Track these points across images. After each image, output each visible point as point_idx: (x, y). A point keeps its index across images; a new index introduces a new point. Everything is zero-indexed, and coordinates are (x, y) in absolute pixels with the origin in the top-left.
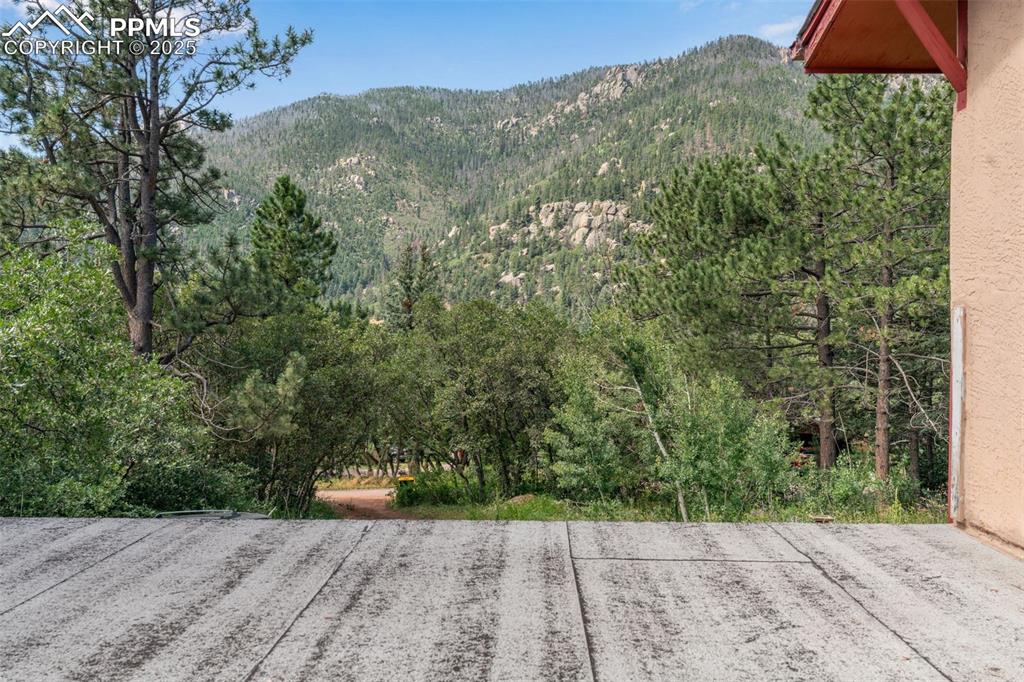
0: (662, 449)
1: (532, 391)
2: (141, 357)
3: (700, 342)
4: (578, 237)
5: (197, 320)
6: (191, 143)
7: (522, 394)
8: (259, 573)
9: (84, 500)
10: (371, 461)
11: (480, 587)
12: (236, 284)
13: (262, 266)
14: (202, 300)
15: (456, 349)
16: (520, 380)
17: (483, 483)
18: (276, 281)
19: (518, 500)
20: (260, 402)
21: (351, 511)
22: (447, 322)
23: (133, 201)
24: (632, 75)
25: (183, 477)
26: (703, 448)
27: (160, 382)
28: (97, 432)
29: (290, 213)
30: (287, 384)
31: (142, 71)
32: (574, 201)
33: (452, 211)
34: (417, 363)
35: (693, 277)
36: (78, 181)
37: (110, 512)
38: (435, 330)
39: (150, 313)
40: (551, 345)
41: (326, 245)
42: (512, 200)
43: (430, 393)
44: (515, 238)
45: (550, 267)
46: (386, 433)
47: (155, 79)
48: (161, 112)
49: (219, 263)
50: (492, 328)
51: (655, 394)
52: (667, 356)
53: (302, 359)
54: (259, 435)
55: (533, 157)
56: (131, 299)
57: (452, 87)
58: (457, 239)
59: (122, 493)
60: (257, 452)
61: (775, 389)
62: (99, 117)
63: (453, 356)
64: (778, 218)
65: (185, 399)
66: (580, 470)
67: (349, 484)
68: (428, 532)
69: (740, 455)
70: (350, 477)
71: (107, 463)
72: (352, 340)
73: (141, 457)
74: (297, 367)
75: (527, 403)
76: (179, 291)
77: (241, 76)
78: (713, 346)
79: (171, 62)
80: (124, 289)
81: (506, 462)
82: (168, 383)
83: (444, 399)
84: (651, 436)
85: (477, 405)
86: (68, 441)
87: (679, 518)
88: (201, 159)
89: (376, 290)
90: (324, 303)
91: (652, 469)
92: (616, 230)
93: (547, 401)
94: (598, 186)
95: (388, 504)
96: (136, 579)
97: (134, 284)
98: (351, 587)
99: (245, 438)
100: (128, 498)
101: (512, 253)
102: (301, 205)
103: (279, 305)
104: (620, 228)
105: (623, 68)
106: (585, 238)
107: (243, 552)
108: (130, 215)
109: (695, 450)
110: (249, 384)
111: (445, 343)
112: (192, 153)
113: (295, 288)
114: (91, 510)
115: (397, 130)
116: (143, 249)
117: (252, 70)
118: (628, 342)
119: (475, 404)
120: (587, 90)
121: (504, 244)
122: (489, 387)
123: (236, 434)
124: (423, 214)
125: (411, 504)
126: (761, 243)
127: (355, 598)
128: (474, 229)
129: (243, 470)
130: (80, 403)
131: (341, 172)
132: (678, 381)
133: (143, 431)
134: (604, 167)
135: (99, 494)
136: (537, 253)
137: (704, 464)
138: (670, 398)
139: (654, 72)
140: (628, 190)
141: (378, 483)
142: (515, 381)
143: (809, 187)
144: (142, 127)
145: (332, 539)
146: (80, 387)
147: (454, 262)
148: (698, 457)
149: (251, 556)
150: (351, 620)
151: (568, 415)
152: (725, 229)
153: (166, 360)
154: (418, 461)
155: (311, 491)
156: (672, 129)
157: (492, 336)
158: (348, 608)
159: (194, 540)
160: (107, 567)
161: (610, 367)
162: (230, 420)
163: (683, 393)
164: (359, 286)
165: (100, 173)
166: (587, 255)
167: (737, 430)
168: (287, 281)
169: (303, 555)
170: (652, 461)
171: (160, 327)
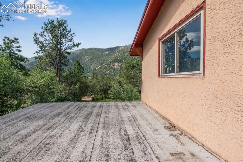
0: (123, 93)
1: (108, 86)
2: (59, 83)
3: (128, 81)
4: (115, 67)
5: (66, 78)
6: (65, 56)
7: (107, 87)
8: (71, 108)
9: (51, 100)
10: (89, 95)
11: (93, 108)
12: (71, 74)
13: (74, 71)
14: (67, 75)
15: (99, 81)
16: (107, 85)
17: (102, 98)
18: (77, 73)
19: (106, 100)
20: (74, 88)
21: (86, 101)
22: (98, 78)
23: (58, 63)
24: (122, 47)
25: (64, 98)
26: (128, 93)
27: (61, 86)
28: (53, 92)
29: (78, 64)
30: (78, 86)
31: (59, 46)
32: (115, 63)
33: (100, 64)
34: (94, 83)
35: (127, 73)
36: (51, 61)
37: (55, 102)
38: (97, 79)
39: (60, 77)
40: (111, 81)
41: (83, 68)
42: (107, 62)
43: (96, 87)
44: (108, 67)
45: (112, 71)
46: (91, 92)
47: (61, 48)
48: (61, 52)
49: (69, 71)
50: (104, 79)
51: (122, 87)
52: (124, 83)
53: (79, 83)
54: (74, 92)
55: (110, 57)
56: (57, 75)
57: (100, 48)
58: (100, 67)
59: (56, 99)
60: (74, 94)
61: (137, 86)
62: (53, 52)
63: (99, 82)
64: (137, 66)
65: (65, 88)
66: (113, 96)
67: (86, 98)
68: (89, 103)
69: (132, 94)
70: (86, 97)
71: (54, 96)
72: (86, 80)
73: (59, 95)
74: (79, 84)
75: (108, 88)
76: (64, 75)
77: (72, 48)
78: (130, 81)
79: (63, 46)
80: (57, 74)
81: (105, 95)
82: (62, 86)
83: (98, 87)
84: (122, 92)
85: (102, 88)
86: (49, 94)
87: (125, 101)
88: (67, 58)
89: (90, 73)
90: (83, 75)
91: (122, 96)
92: (120, 66)
93: (110, 87)
94: (118, 61)
95: (91, 100)
96: (58, 108)
97: (58, 73)
98: (80, 109)
99: (72, 93)
100: (57, 100)
101: (107, 69)
102: (80, 63)
103: (77, 76)
104: (121, 66)
105: (121, 46)
106: (116, 67)
107: (69, 106)
108: (57, 65)
109: (127, 93)
110: (73, 86)
111: (98, 81)
112: (66, 57)
113: (79, 74)
114: (52, 102)
115: (93, 53)
116: (59, 69)
117: (73, 47)
118: (119, 81)
119: (101, 88)
120: (117, 49)
121: (106, 68)
122: (103, 86)
123: (71, 92)
124: (96, 64)
125: (94, 100)
126: (135, 69)
127: (80, 110)
128: (103, 66)
129: (72, 96)
130: (51, 89)
131: (86, 58)
132: (125, 85)
133: (59, 92)
134: (119, 58)
135: (53, 100)
136: (110, 69)
137: (127, 95)
138: (124, 87)
139: (125, 47)
140: (122, 61)
141: (90, 98)
142: (106, 85)
143: (140, 63)
144: (59, 54)
145: (79, 104)
146: (51, 87)
147: (100, 70)
148: (127, 94)
149: (70, 106)
150: (79, 112)
151: (112, 89)
152: (131, 67)
153: (62, 83)
154: (95, 95)
155: (81, 99)
156: (127, 54)
157: (104, 80)
158: (79, 111)
159: (64, 105)
160: (55, 107)
161: (117, 84)
162: (70, 90)
163: (125, 87)
164: (88, 73)
165: (53, 59)
166: (116, 69)
167: (132, 91)
168: (78, 73)
169: (75, 106)
170: (122, 95)
171: (61, 79)
